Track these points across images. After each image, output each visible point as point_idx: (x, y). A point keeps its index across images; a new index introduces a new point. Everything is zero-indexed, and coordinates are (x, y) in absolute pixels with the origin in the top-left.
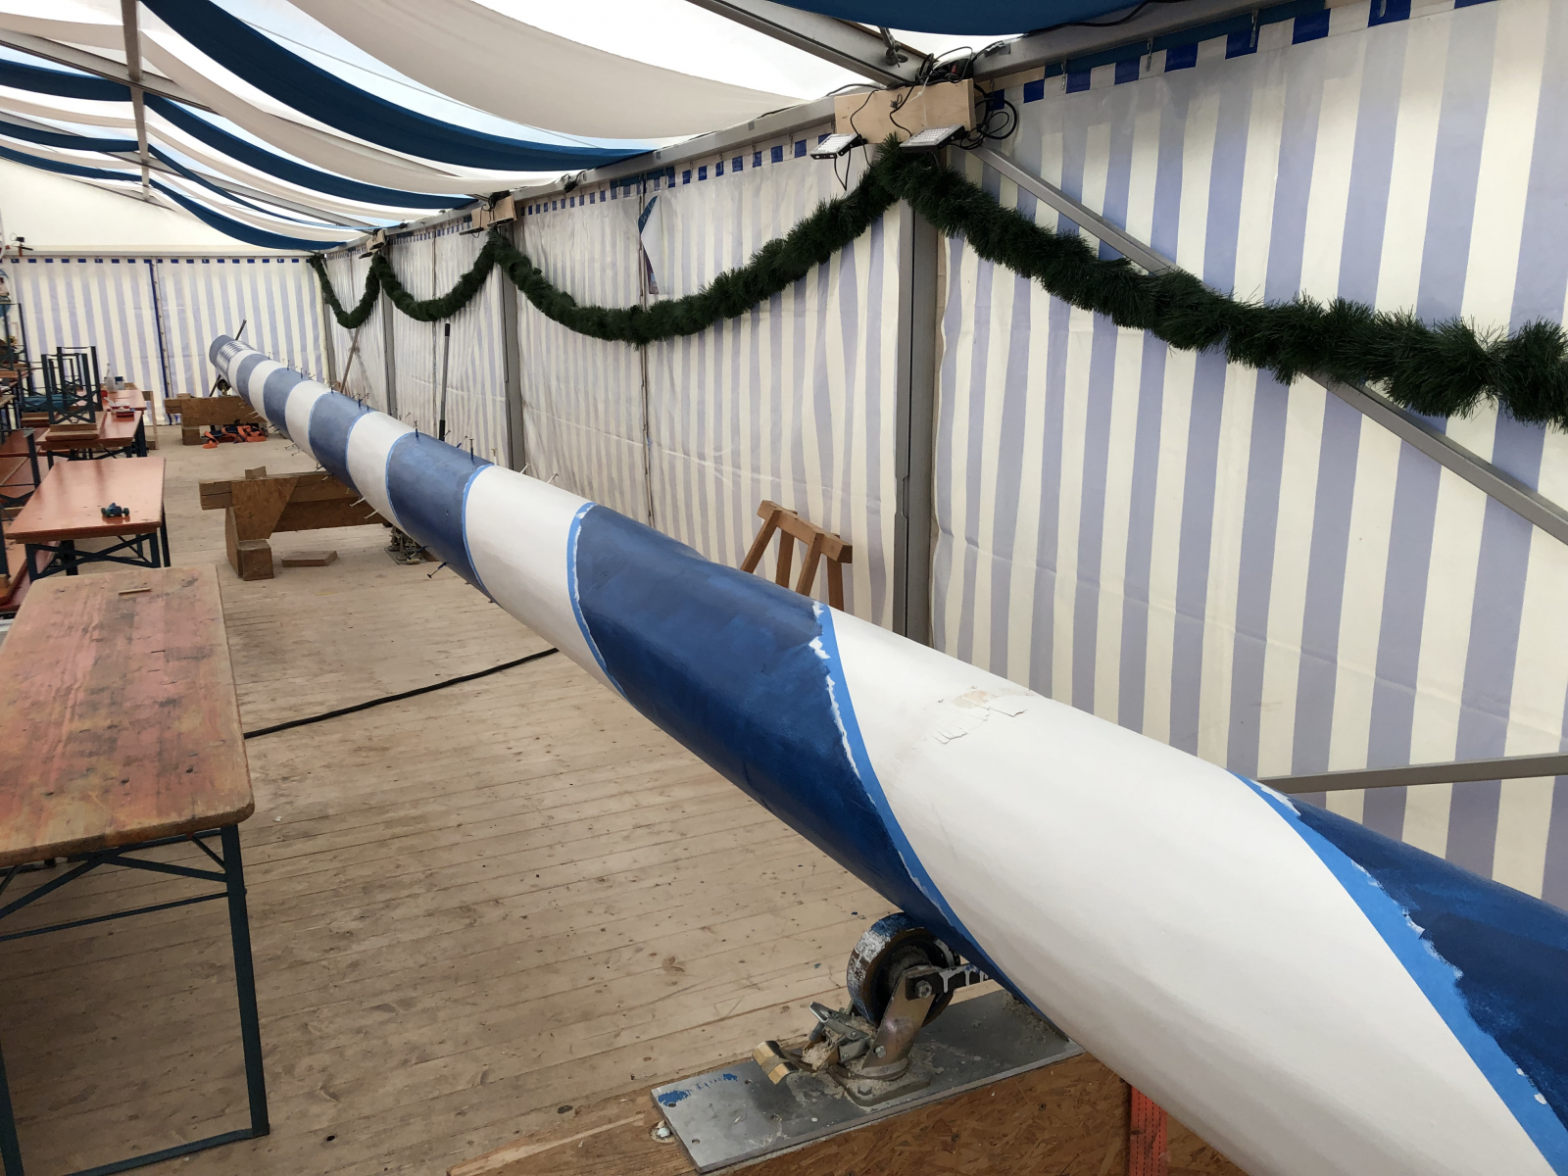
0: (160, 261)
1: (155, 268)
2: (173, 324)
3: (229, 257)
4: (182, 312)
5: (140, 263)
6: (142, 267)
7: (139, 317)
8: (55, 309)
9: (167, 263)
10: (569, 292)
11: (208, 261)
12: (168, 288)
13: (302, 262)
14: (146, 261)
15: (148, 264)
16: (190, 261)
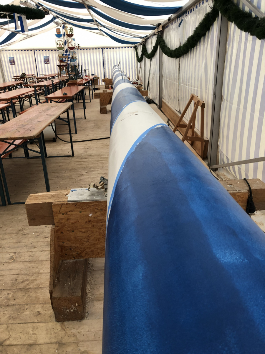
0: (104, 49)
2: (106, 63)
3: (118, 47)
4: (108, 60)
5: (100, 49)
6: (101, 50)
7: (100, 61)
8: (85, 60)
9: (106, 49)
10: (170, 48)
11: (113, 48)
12: (106, 55)
13: (133, 48)
14: (102, 49)
16: (110, 48)
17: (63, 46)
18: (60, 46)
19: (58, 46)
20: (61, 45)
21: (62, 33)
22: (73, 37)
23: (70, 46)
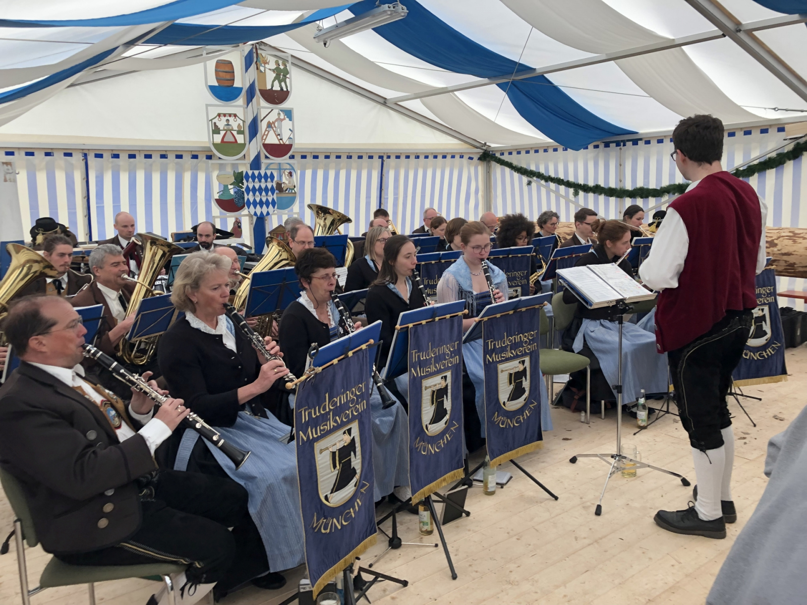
0: (389, 157)
1: (385, 163)
5: (376, 158)
6: (377, 162)
9: (393, 158)
14: (381, 157)
15: (381, 160)
16: (409, 157)
17: (240, 139)
18: (229, 138)
19: (218, 139)
20: (235, 133)
21: (240, 80)
22: (286, 105)
23: (272, 139)
